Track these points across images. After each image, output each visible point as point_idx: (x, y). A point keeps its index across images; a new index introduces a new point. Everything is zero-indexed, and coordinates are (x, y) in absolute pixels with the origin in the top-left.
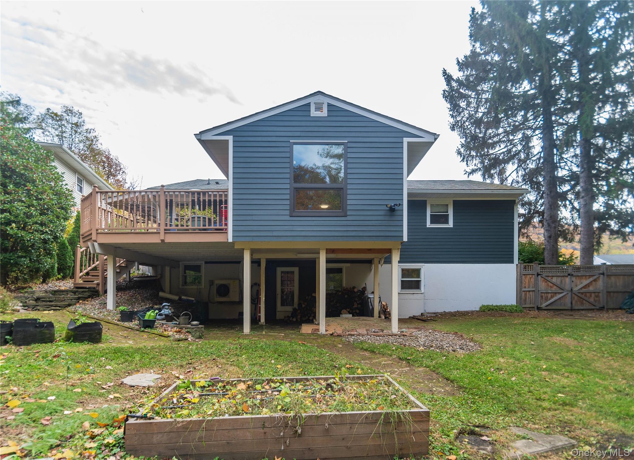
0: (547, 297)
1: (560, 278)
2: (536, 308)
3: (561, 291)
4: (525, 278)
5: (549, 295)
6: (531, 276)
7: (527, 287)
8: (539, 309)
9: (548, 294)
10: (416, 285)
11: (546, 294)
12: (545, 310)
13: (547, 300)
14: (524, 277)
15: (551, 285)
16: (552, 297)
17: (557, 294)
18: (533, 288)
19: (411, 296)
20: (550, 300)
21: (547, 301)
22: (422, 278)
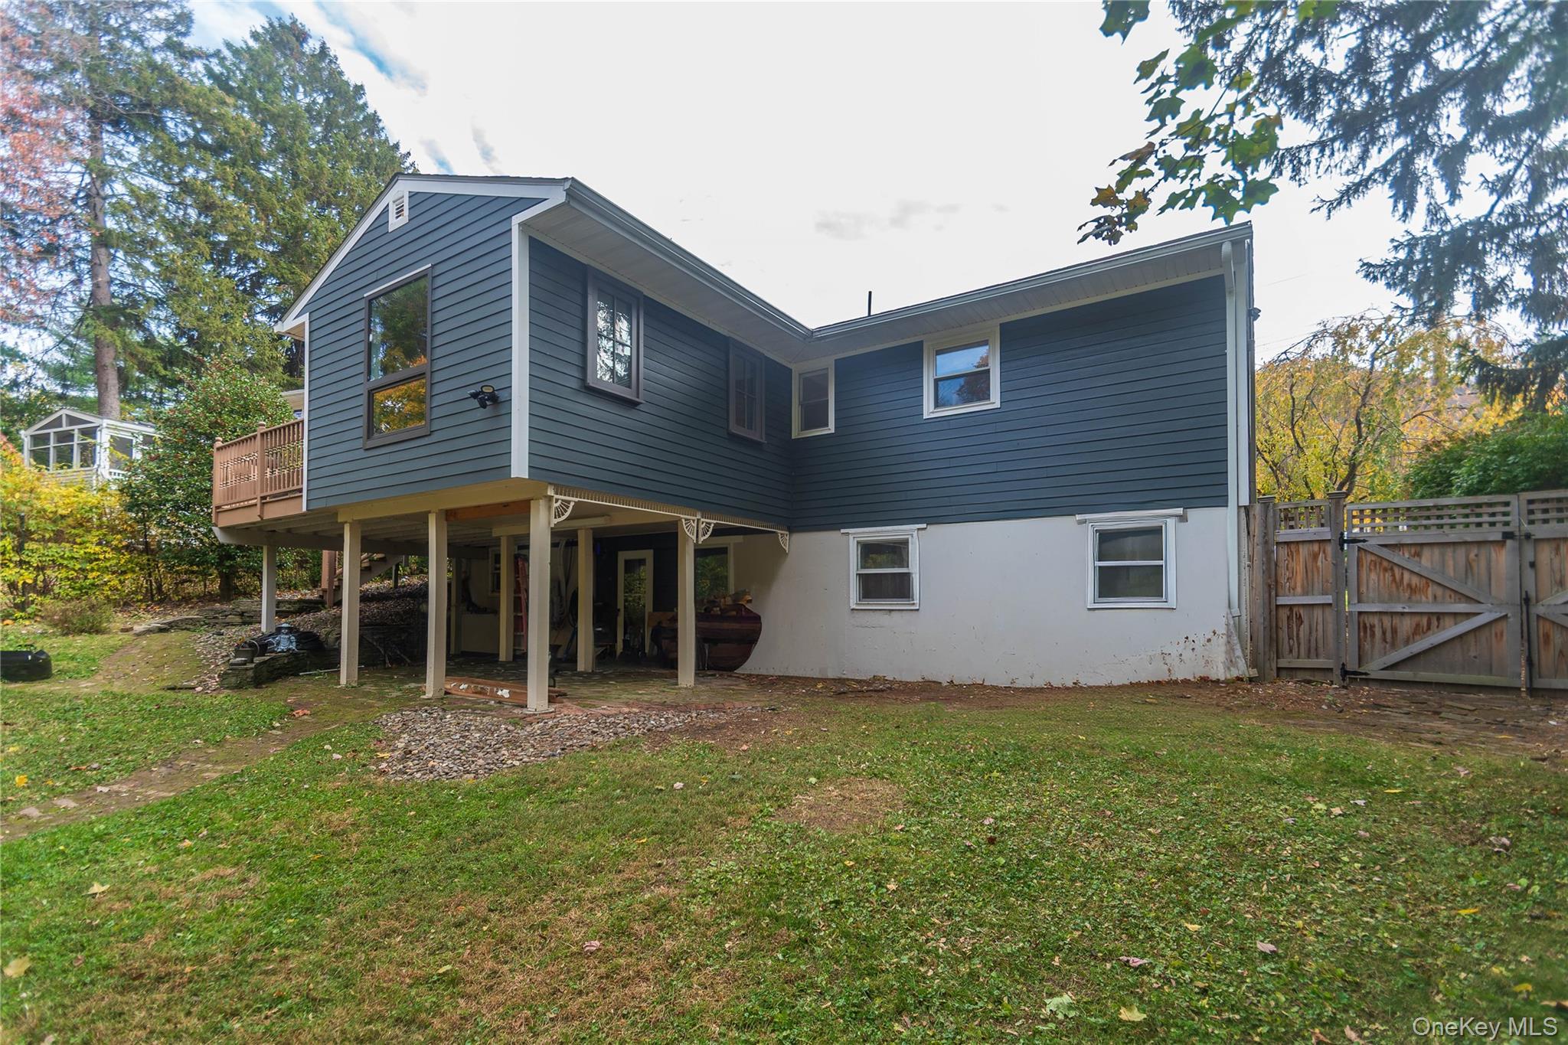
0: (1394, 631)
1: (1461, 552)
2: (1337, 672)
3: (1462, 607)
4: (1291, 555)
5: (1406, 626)
6: (1316, 547)
7: (1299, 590)
8: (1350, 676)
9: (1396, 620)
10: (900, 587)
11: (1387, 621)
12: (1382, 682)
13: (1392, 639)
14: (1283, 552)
15: (1415, 580)
16: (1418, 631)
17: (1448, 621)
18: (1324, 593)
19: (885, 619)
20: (1407, 642)
21: (1394, 646)
22: (914, 568)
